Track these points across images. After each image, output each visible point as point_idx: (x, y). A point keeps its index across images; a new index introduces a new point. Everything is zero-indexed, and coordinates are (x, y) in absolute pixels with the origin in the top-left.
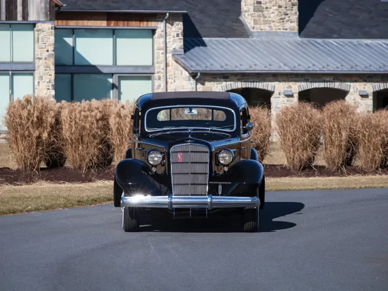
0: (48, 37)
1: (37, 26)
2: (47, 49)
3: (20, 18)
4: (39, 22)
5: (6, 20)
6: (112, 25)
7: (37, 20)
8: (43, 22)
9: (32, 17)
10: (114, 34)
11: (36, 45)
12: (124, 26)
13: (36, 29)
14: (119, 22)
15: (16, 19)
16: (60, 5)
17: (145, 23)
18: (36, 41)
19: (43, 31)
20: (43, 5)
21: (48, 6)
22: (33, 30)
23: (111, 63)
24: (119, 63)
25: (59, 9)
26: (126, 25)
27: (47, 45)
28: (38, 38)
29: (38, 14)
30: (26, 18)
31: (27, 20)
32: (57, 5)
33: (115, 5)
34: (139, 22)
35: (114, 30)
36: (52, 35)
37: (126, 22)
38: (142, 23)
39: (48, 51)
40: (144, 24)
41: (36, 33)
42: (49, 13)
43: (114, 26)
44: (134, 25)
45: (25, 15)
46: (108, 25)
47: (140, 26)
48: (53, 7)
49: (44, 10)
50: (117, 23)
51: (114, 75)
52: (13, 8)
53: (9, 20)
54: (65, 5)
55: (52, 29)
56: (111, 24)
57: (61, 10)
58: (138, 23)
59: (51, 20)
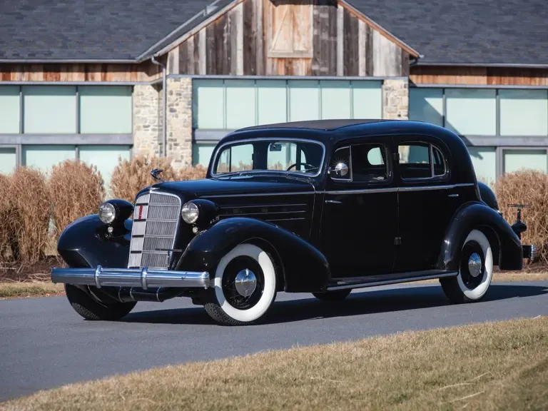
0: (400, 97)
1: (385, 83)
2: (398, 113)
3: (362, 73)
4: (388, 77)
5: (345, 74)
6: (494, 82)
7: (385, 75)
8: (394, 78)
9: (379, 72)
10: (497, 94)
11: (384, 107)
12: (509, 84)
13: (384, 86)
14: (502, 78)
15: (357, 74)
16: (416, 56)
17: (537, 79)
18: (385, 102)
19: (393, 90)
20: (393, 56)
21: (400, 57)
22: (380, 87)
23: (493, 133)
24: (503, 133)
25: (417, 61)
26: (512, 83)
27: (398, 107)
28: (387, 99)
29: (387, 68)
30: (370, 73)
31: (372, 76)
32: (411, 57)
33: (498, 57)
34: (529, 79)
35: (497, 89)
36: (405, 95)
37: (512, 79)
38: (533, 79)
39: (399, 116)
40: (535, 81)
41: (385, 92)
42: (401, 66)
43: (497, 84)
44: (523, 82)
45: (369, 69)
46: (489, 82)
47: (530, 85)
48: (406, 59)
49: (394, 63)
50: (501, 80)
51: (498, 148)
52: (354, 60)
53: (348, 75)
54: (422, 56)
55: (405, 87)
56: (492, 81)
57: (419, 64)
58: (527, 79)
59: (404, 75)
